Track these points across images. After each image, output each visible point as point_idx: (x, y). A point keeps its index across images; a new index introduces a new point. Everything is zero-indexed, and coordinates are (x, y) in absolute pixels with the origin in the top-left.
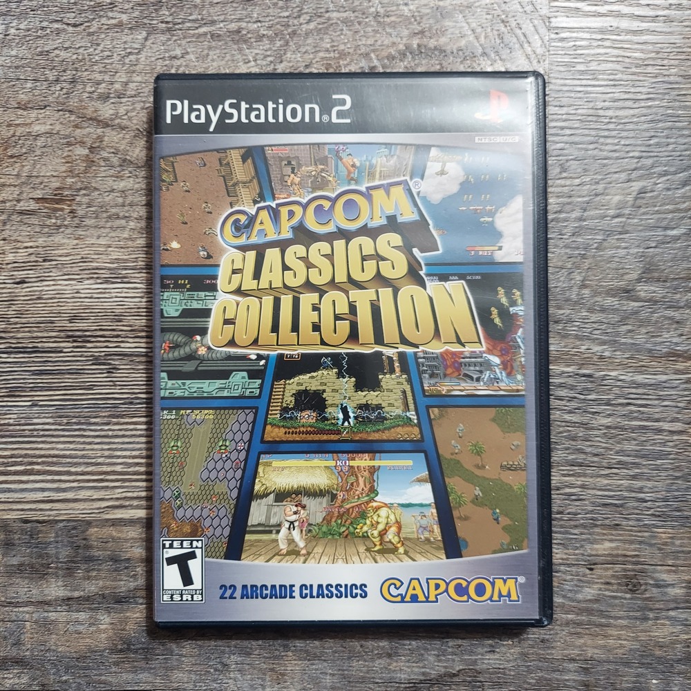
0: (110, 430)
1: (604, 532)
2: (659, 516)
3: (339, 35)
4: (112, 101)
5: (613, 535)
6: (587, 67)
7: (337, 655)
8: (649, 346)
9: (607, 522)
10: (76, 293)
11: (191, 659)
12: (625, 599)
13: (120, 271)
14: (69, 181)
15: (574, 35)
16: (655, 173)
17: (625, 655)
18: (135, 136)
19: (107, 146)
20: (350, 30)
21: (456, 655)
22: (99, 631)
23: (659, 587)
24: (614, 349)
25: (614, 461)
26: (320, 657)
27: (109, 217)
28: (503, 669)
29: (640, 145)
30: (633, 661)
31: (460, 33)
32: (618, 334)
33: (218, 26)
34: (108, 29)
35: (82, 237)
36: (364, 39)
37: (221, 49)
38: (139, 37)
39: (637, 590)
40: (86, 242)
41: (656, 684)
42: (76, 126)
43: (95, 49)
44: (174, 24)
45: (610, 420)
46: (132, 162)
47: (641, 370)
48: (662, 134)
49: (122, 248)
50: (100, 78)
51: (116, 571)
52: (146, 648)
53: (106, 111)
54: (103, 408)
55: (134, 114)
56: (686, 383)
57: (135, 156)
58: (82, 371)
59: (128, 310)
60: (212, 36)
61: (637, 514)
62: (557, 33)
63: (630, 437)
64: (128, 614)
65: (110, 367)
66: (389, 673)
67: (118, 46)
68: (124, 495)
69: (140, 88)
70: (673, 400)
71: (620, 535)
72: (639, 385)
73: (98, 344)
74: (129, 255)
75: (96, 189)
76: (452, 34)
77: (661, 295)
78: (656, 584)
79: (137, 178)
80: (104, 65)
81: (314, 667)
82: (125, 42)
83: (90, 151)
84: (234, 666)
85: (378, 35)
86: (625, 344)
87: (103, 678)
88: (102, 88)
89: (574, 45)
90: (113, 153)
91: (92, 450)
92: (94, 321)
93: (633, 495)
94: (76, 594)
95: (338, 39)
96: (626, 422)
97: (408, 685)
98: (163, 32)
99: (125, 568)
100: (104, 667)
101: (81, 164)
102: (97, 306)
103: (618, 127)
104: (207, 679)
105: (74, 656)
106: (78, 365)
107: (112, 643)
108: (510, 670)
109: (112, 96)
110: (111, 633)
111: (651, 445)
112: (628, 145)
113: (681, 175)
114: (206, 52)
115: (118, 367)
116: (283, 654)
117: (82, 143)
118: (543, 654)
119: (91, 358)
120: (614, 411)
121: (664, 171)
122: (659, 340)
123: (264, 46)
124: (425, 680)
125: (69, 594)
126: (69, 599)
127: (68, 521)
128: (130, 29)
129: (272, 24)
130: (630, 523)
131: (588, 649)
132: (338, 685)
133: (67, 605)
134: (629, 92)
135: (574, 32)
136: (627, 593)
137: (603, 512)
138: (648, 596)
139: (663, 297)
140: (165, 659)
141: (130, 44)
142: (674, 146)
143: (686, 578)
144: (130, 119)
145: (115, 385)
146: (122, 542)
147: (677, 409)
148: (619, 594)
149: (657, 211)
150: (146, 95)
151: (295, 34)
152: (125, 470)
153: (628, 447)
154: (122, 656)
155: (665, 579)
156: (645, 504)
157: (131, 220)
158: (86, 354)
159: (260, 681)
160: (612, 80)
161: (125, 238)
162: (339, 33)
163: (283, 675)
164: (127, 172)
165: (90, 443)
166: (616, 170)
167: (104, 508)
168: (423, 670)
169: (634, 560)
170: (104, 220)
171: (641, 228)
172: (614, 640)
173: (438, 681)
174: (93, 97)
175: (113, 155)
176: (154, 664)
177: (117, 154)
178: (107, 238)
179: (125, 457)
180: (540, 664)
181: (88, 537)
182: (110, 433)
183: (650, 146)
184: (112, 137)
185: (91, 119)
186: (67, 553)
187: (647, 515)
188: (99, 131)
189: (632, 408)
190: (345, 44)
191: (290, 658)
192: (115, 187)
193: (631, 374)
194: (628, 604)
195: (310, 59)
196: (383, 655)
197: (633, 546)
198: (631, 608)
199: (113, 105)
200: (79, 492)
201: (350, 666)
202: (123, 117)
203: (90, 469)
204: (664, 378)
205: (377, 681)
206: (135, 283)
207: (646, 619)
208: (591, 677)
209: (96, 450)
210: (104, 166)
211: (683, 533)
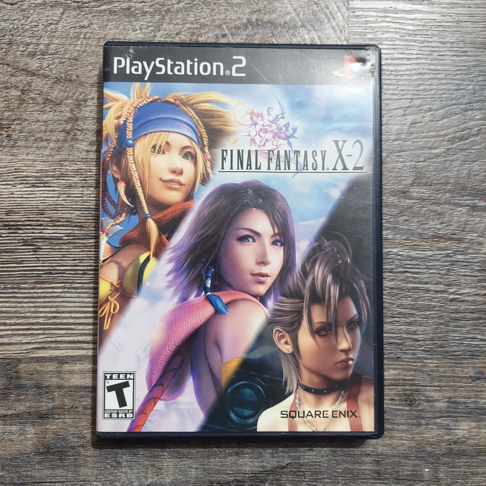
0: (35, 293)
1: (390, 363)
2: (428, 351)
3: (200, 12)
4: (38, 57)
5: (396, 365)
6: (374, 35)
7: (200, 454)
8: (419, 231)
9: (392, 356)
10: (11, 194)
11: (93, 459)
12: (405, 410)
13: (43, 179)
14: (7, 114)
15: (366, 13)
16: (422, 110)
17: (405, 451)
18: (54, 82)
19: (35, 90)
20: (208, 9)
21: (285, 453)
22: (27, 439)
23: (429, 402)
24: (395, 233)
25: (396, 312)
26: (188, 456)
27: (36, 140)
28: (319, 462)
29: (412, 90)
30: (411, 455)
31: (286, 11)
32: (398, 223)
33: (114, 5)
34: (35, 7)
35: (15, 154)
36: (218, 15)
37: (116, 21)
38: (58, 12)
39: (413, 404)
40: (19, 158)
41: (428, 472)
42: (12, 75)
43: (26, 21)
44: (83, 3)
45: (392, 283)
46: (52, 101)
47: (414, 248)
48: (427, 83)
49: (44, 162)
50: (30, 41)
51: (39, 395)
52: (61, 451)
53: (34, 64)
54: (30, 277)
55: (54, 66)
56: (446, 257)
57: (54, 96)
58: (15, 251)
59: (48, 207)
60: (110, 12)
61: (412, 350)
62: (353, 12)
63: (407, 295)
64: (47, 427)
65: (36, 247)
66: (237, 467)
67: (43, 19)
68: (45, 339)
69: (58, 48)
70: (437, 269)
71: (401, 365)
72: (413, 259)
73: (27, 231)
74: (49, 167)
75: (26, 120)
76: (280, 12)
77: (428, 195)
78: (427, 400)
79: (56, 112)
80: (32, 32)
81: (183, 463)
82: (48, 16)
83: (22, 93)
84: (125, 463)
85: (228, 12)
86: (402, 229)
87: (29, 473)
88: (31, 48)
89: (365, 21)
90: (38, 94)
91: (22, 307)
92: (24, 214)
93: (410, 336)
94: (10, 412)
95: (200, 15)
96: (404, 285)
97: (251, 475)
98: (75, 9)
99: (46, 393)
100: (30, 466)
101: (15, 102)
102: (26, 203)
103: (397, 77)
104: (105, 473)
105: (9, 458)
106: (12, 246)
107: (36, 448)
108: (324, 463)
109: (37, 53)
110: (35, 440)
111: (422, 301)
112: (404, 90)
113: (441, 111)
114: (106, 23)
115: (41, 247)
116: (160, 454)
117: (16, 87)
118: (347, 451)
119: (21, 241)
120: (396, 276)
121: (429, 108)
122: (427, 226)
123: (147, 19)
124: (263, 471)
125: (4, 412)
126: (4, 416)
127: (4, 359)
128: (51, 6)
129: (153, 4)
130: (408, 356)
131: (379, 447)
132: (201, 476)
133: (3, 420)
134: (404, 53)
135: (365, 11)
136: (406, 406)
137: (389, 349)
138: (421, 408)
139: (429, 197)
140: (74, 459)
141: (51, 17)
142: (435, 91)
143: (448, 395)
144: (51, 70)
145: (39, 260)
146: (44, 374)
147: (440, 276)
148: (401, 407)
149: (424, 136)
150: (62, 53)
151: (169, 11)
152: (46, 322)
153: (405, 302)
154: (43, 457)
155: (433, 396)
156: (418, 343)
157: (51, 142)
158: (18, 238)
159: (144, 473)
160: (392, 45)
161: (46, 155)
162: (200, 10)
163: (160, 469)
164: (48, 108)
165: (20, 302)
166: (396, 108)
167: (31, 349)
168: (262, 464)
169: (411, 382)
170: (31, 142)
171: (413, 148)
172: (397, 440)
173: (272, 472)
174: (24, 55)
175: (38, 96)
176: (67, 463)
177: (41, 95)
178: (34, 155)
179: (46, 312)
180: (345, 458)
181: (18, 371)
182: (35, 295)
183: (419, 90)
184: (38, 83)
185: (22, 70)
186: (3, 383)
187: (420, 350)
188: (29, 78)
189: (408, 274)
190: (204, 18)
191: (166, 457)
192: (40, 119)
193: (407, 251)
194: (407, 414)
195: (180, 28)
196: (233, 454)
197: (410, 373)
198: (409, 417)
199: (38, 60)
200: (12, 338)
201: (209, 462)
202: (46, 69)
203: (20, 321)
204: (430, 253)
205: (229, 472)
206: (54, 187)
207: (420, 425)
208: (381, 467)
209: (26, 308)
210: (32, 104)
211: (445, 363)
